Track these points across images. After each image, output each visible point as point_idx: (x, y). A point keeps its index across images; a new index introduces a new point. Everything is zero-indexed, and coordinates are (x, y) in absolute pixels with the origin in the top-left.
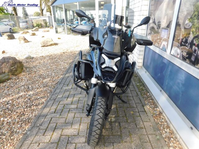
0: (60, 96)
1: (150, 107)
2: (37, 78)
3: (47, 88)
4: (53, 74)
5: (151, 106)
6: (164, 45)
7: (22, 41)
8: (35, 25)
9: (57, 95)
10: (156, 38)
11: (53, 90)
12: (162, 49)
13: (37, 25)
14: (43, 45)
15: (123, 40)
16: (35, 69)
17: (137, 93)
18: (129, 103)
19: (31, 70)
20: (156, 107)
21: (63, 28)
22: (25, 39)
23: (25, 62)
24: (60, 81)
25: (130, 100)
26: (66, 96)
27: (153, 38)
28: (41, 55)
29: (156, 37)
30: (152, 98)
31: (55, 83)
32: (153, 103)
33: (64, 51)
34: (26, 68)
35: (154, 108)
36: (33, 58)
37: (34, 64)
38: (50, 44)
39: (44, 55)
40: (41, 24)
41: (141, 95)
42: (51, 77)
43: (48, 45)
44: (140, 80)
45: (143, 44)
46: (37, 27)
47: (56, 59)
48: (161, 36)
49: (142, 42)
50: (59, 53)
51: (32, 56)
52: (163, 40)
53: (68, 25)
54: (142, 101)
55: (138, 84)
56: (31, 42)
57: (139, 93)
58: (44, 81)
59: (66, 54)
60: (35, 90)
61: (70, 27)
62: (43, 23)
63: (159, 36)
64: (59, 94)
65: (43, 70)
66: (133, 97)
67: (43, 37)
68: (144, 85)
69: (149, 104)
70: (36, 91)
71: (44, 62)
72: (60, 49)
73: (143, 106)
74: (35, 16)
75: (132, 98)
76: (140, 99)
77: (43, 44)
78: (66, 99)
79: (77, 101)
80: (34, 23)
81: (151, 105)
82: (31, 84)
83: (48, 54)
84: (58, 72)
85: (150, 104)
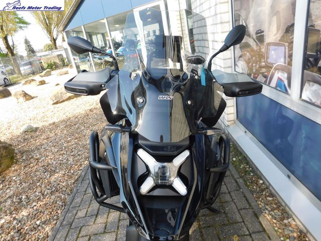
0: (81, 214)
1: (272, 216)
2: (39, 173)
3: (57, 194)
4: (71, 159)
5: (273, 214)
6: (280, 79)
7: (22, 99)
8: (45, 66)
9: (75, 212)
10: (258, 66)
11: (68, 199)
12: (275, 88)
13: (48, 66)
14: (55, 101)
15: (189, 102)
16: (38, 154)
17: (236, 182)
18: (225, 213)
19: (30, 157)
20: (285, 215)
21: (89, 65)
22: (25, 95)
23: (22, 141)
24: (83, 174)
25: (226, 202)
26: (93, 210)
27: (250, 64)
28: (51, 122)
29: (256, 64)
30: (270, 191)
31: (73, 181)
32: (276, 204)
33: (92, 107)
34: (22, 153)
35: (282, 219)
36: (37, 129)
37: (38, 142)
38: (67, 97)
39: (56, 121)
40: (55, 63)
41: (246, 184)
42: (67, 168)
43: (64, 99)
44: (238, 150)
45: (240, 93)
46: (48, 70)
47: (76, 126)
48: (269, 61)
49: (237, 90)
50: (83, 112)
51: (35, 126)
52: (276, 69)
53: (95, 58)
54: (250, 201)
55: (234, 159)
56: (37, 97)
57: (240, 181)
58: (53, 179)
59: (95, 111)
60: (34, 204)
61: (99, 61)
62: (57, 61)
63: (263, 60)
64: (81, 208)
65: (53, 154)
66: (229, 193)
67: (58, 85)
68: (246, 160)
69: (267, 207)
70: (35, 208)
71: (56, 134)
72: (85, 103)
73: (256, 216)
74: (46, 51)
75: (227, 198)
76: (245, 197)
77: (56, 99)
78: (93, 220)
79: (117, 220)
80: (43, 63)
81: (273, 210)
82: (27, 189)
83: (64, 117)
84: (79, 153)
85: (269, 209)
